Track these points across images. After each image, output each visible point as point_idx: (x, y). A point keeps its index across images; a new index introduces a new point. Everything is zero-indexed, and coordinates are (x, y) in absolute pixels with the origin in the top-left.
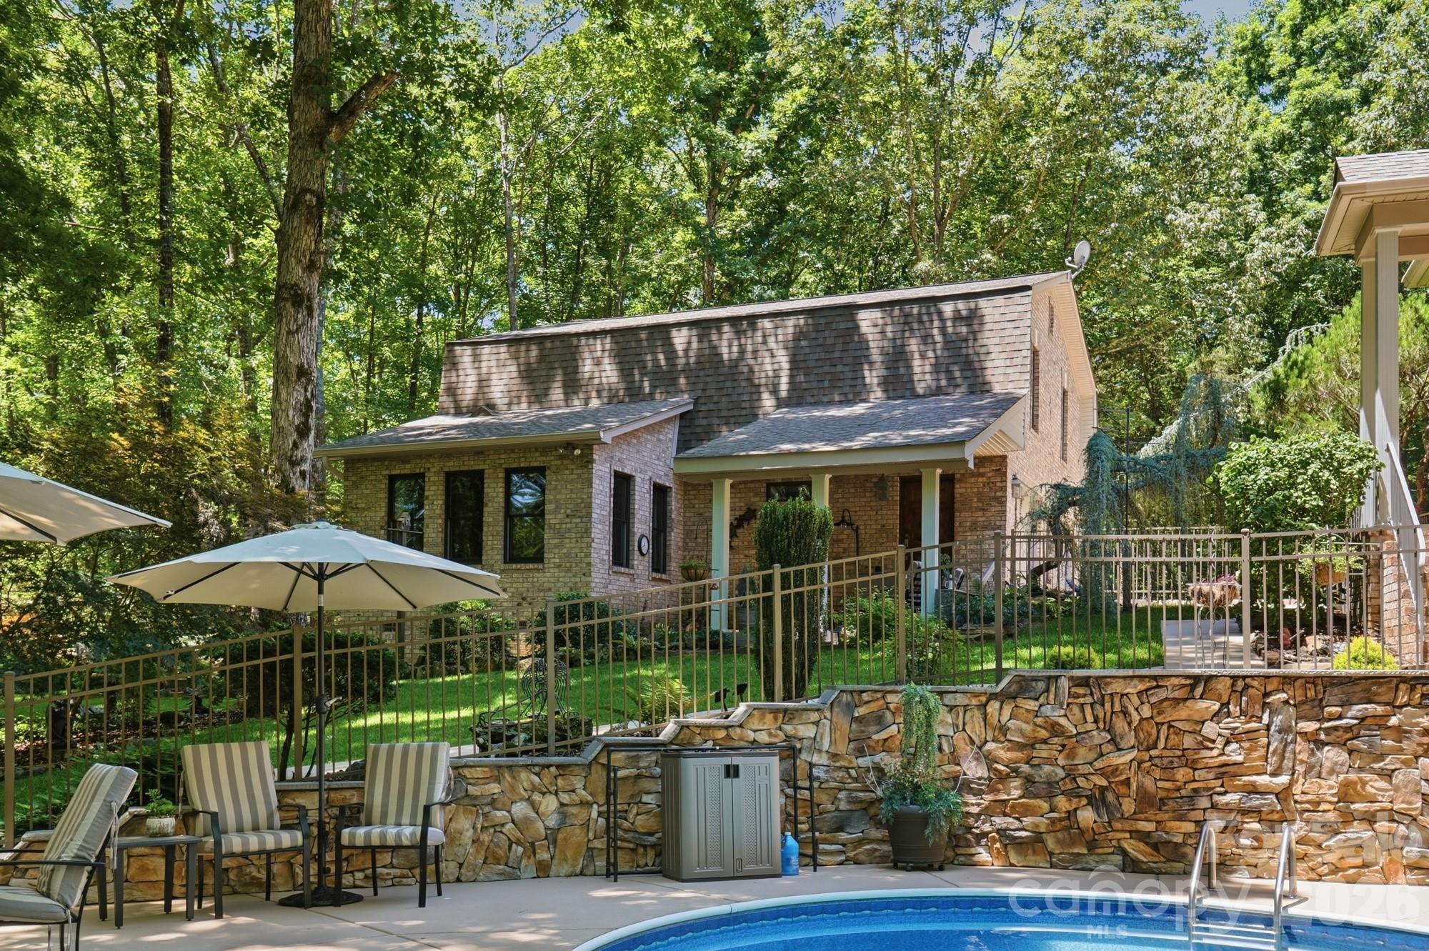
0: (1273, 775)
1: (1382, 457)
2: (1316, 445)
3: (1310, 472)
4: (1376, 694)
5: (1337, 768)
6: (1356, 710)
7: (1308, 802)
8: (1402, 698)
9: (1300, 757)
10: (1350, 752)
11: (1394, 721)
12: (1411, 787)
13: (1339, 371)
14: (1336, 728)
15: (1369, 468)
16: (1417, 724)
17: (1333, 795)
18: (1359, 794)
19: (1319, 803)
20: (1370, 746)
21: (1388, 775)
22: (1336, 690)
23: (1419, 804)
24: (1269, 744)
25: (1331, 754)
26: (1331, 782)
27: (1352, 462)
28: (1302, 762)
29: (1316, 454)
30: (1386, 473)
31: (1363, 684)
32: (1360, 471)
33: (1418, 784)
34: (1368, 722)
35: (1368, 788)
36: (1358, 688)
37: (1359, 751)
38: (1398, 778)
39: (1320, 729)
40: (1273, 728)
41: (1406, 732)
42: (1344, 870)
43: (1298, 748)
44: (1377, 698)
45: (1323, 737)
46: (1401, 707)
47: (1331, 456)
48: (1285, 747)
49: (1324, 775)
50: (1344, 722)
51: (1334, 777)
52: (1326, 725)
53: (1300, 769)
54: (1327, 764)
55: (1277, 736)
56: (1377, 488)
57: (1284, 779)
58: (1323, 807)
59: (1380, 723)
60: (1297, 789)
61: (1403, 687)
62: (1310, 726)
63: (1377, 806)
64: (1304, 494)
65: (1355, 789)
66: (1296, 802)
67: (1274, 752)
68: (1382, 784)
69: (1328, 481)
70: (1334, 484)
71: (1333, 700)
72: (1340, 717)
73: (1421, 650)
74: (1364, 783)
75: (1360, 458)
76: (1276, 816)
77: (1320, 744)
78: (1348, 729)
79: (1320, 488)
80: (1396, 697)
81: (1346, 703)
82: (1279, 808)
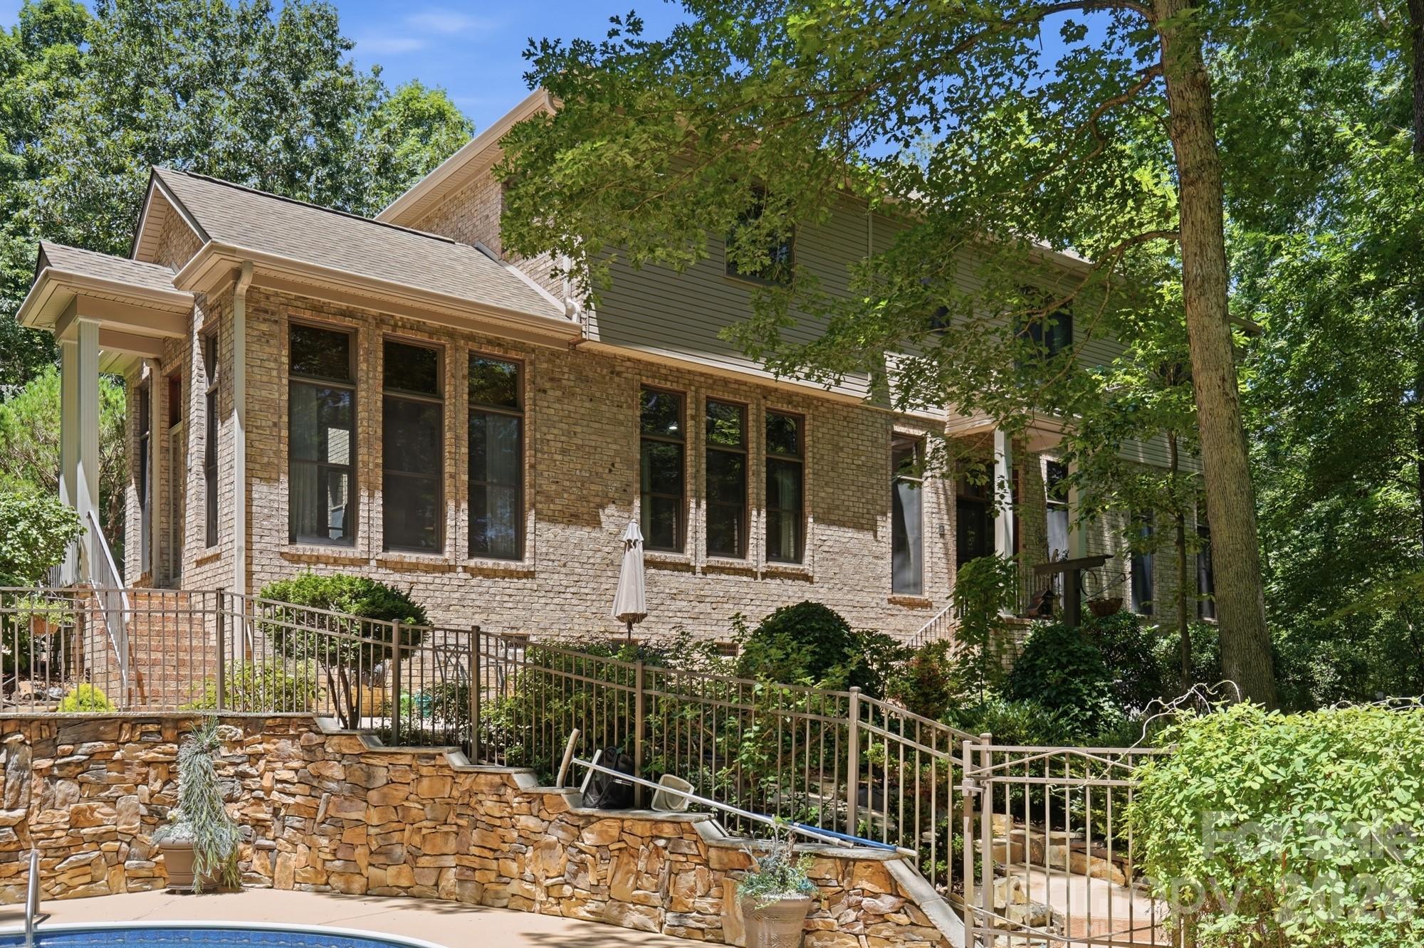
0: (10, 809)
1: (84, 523)
2: (24, 505)
3: (19, 529)
4: (104, 733)
5: (69, 799)
6: (86, 747)
7: (42, 831)
8: (125, 736)
9: (35, 791)
10: (81, 784)
11: (118, 755)
12: (132, 810)
13: (32, 435)
14: (68, 764)
15: (73, 531)
16: (137, 757)
17: (65, 823)
18: (88, 820)
19: (53, 831)
20: (99, 778)
21: (112, 802)
22: (69, 730)
23: (138, 824)
24: (6, 781)
25: (63, 787)
26: (63, 812)
27: (57, 525)
28: (37, 795)
29: (24, 514)
30: (87, 539)
31: (92, 725)
32: (66, 533)
33: (137, 807)
34: (96, 757)
35: (96, 814)
36: (87, 728)
37: (88, 783)
38: (121, 804)
39: (54, 765)
40: (10, 766)
41: (128, 764)
42: (75, 887)
43: (33, 784)
44: (105, 737)
45: (56, 772)
46: (124, 743)
47: (38, 517)
48: (22, 782)
49: (57, 806)
50: (75, 758)
51: (66, 807)
52: (59, 761)
53: (35, 802)
54: (60, 796)
55: (15, 774)
56: (79, 550)
57: (20, 812)
58: (57, 834)
59: (107, 757)
60: (33, 820)
61: (126, 726)
62: (45, 763)
63: (103, 829)
64: (14, 549)
65: (85, 816)
66: (32, 832)
67: (12, 788)
68: (107, 810)
69: (36, 540)
70: (42, 542)
71: (66, 738)
72: (72, 754)
73: (126, 693)
74: (92, 810)
75: (66, 521)
76: (13, 847)
77: (54, 779)
78: (80, 764)
79: (29, 545)
80: (120, 735)
81: (77, 742)
82: (15, 838)
